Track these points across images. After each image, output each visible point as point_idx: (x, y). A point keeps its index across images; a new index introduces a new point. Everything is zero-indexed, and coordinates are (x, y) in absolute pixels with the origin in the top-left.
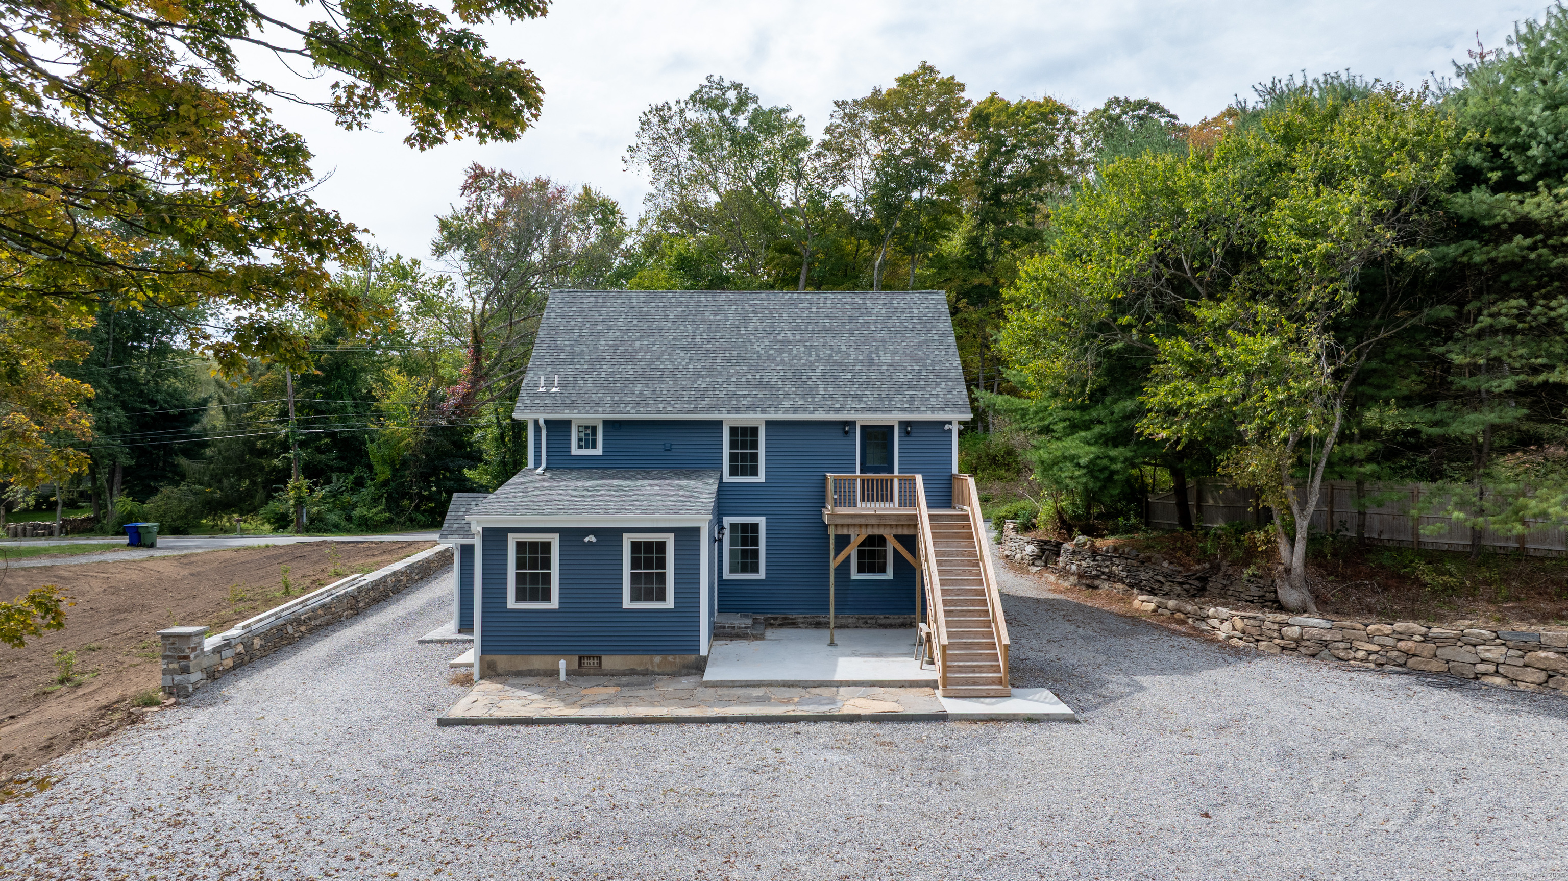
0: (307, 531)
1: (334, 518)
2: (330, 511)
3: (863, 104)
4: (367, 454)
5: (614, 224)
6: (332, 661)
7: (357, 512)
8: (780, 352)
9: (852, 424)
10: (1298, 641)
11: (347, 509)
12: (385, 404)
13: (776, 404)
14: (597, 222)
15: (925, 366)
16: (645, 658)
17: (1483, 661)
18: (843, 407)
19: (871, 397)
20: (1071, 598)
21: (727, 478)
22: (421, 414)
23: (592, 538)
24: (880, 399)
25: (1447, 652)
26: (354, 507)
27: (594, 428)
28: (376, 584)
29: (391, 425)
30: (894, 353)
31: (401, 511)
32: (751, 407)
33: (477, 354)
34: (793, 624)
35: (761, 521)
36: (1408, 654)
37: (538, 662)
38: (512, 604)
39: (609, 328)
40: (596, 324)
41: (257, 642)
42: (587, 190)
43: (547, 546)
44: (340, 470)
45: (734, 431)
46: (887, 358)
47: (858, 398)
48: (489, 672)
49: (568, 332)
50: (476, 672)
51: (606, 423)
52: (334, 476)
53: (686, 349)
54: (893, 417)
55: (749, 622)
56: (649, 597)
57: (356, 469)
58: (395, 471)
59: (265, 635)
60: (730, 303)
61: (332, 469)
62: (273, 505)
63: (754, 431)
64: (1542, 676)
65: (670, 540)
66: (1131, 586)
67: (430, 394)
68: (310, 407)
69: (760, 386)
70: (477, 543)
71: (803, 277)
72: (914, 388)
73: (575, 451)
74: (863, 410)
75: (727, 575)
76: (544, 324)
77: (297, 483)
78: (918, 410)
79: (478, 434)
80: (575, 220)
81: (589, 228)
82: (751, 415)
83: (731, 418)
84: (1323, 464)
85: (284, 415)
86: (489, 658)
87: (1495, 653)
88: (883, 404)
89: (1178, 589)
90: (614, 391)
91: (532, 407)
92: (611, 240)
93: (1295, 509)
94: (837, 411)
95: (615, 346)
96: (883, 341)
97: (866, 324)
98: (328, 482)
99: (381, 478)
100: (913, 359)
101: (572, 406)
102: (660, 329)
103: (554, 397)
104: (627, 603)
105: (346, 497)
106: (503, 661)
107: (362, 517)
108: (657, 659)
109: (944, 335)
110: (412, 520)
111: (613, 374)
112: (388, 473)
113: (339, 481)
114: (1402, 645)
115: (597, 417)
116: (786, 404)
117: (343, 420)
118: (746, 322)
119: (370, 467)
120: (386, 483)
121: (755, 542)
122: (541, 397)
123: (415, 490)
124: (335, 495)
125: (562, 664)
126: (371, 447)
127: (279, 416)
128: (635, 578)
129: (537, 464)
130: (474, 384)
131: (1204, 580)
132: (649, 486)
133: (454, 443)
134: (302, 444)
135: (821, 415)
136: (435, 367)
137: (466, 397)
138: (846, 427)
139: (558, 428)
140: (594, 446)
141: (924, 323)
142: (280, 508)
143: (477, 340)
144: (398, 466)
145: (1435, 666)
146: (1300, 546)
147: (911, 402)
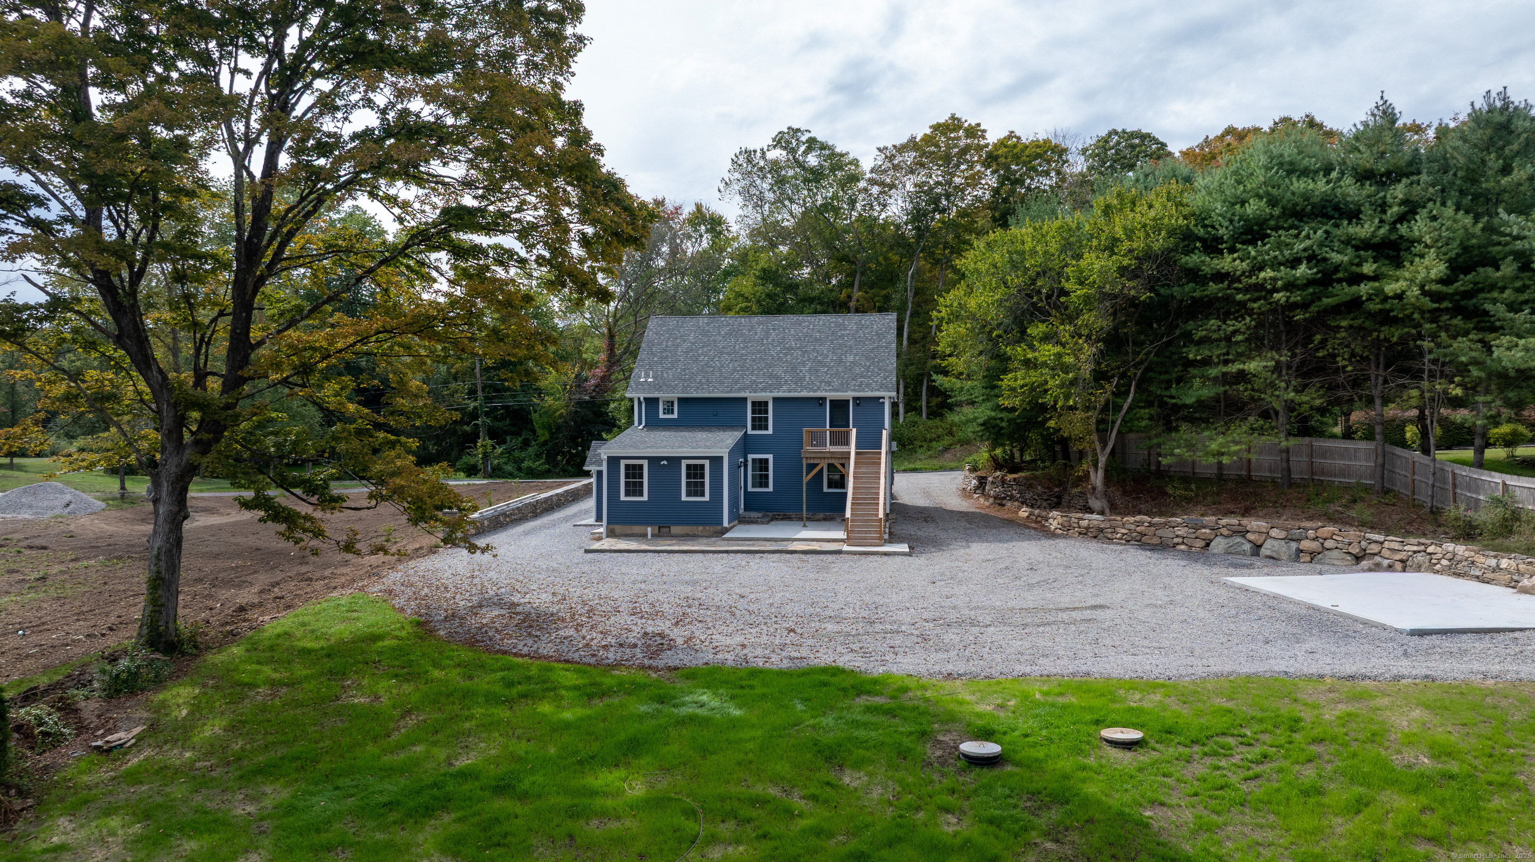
0: (491, 477)
1: (509, 468)
2: (506, 463)
3: (901, 149)
4: (532, 421)
5: (720, 233)
6: (526, 534)
7: (525, 464)
8: (786, 355)
9: (824, 399)
10: (1088, 528)
11: (518, 462)
12: (543, 384)
13: (778, 387)
14: (707, 231)
15: (873, 363)
16: (694, 528)
17: (1177, 536)
18: (819, 389)
19: (836, 383)
20: (987, 511)
21: (750, 432)
22: (570, 392)
23: (665, 462)
24: (842, 384)
25: (1160, 532)
26: (523, 461)
27: (672, 403)
28: (546, 500)
29: (549, 400)
30: (856, 355)
31: (556, 465)
32: (764, 390)
33: (611, 348)
34: (789, 518)
35: (770, 457)
36: (1143, 535)
37: (637, 529)
38: (623, 498)
39: (684, 341)
40: (676, 338)
41: (486, 523)
42: (699, 207)
43: (641, 467)
44: (512, 434)
45: (754, 403)
46: (851, 358)
47: (829, 383)
48: (611, 534)
49: (660, 344)
50: (604, 536)
51: (680, 399)
52: (508, 438)
53: (729, 354)
54: (849, 395)
55: (760, 515)
56: (696, 495)
57: (524, 433)
58: (552, 434)
59: (490, 519)
60: (759, 323)
61: (506, 433)
62: (465, 459)
63: (766, 404)
64: (1203, 543)
65: (707, 463)
66: (1023, 503)
67: (576, 377)
68: (491, 386)
69: (771, 376)
70: (604, 468)
71: (856, 283)
72: (864, 377)
73: (662, 416)
74: (830, 391)
75: (750, 489)
76: (645, 339)
77: (484, 442)
78: (863, 390)
79: (612, 406)
80: (690, 229)
81: (701, 236)
82: (763, 394)
83: (752, 396)
84: (1119, 422)
85: (472, 393)
86: (611, 527)
87: (1181, 531)
88: (844, 387)
89: (1045, 504)
90: (685, 380)
91: (636, 390)
92: (718, 247)
93: (1098, 450)
94: (815, 391)
95: (687, 352)
96: (851, 347)
97: (842, 336)
98: (504, 442)
99: (542, 439)
100: (868, 358)
101: (660, 389)
102: (715, 341)
103: (649, 384)
104: (684, 498)
105: (516, 454)
106: (618, 528)
107: (529, 468)
108: (700, 528)
109: (890, 343)
110: (564, 471)
111: (684, 370)
112: (547, 435)
113: (513, 442)
114: (1138, 529)
115: (674, 396)
116: (785, 388)
117: (513, 396)
118: (767, 335)
119: (534, 431)
120: (545, 443)
121: (767, 469)
122: (642, 384)
123: (566, 449)
124: (509, 452)
125: (649, 529)
126: (535, 416)
127: (468, 394)
128: (688, 484)
129: (640, 423)
130: (609, 368)
131: (1059, 497)
132: (701, 435)
133: (595, 413)
134: (487, 414)
135: (805, 394)
136: (580, 352)
137: (603, 378)
138: (821, 401)
139: (652, 402)
140: (673, 413)
141: (878, 335)
142: (472, 461)
143: (611, 336)
144: (555, 430)
145: (1155, 541)
146: (1100, 473)
147: (860, 386)
